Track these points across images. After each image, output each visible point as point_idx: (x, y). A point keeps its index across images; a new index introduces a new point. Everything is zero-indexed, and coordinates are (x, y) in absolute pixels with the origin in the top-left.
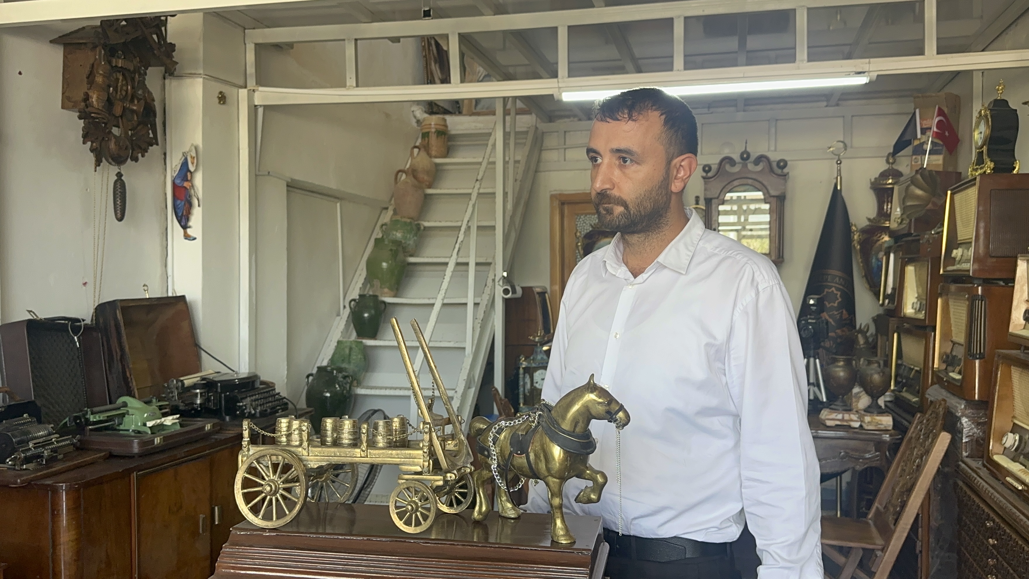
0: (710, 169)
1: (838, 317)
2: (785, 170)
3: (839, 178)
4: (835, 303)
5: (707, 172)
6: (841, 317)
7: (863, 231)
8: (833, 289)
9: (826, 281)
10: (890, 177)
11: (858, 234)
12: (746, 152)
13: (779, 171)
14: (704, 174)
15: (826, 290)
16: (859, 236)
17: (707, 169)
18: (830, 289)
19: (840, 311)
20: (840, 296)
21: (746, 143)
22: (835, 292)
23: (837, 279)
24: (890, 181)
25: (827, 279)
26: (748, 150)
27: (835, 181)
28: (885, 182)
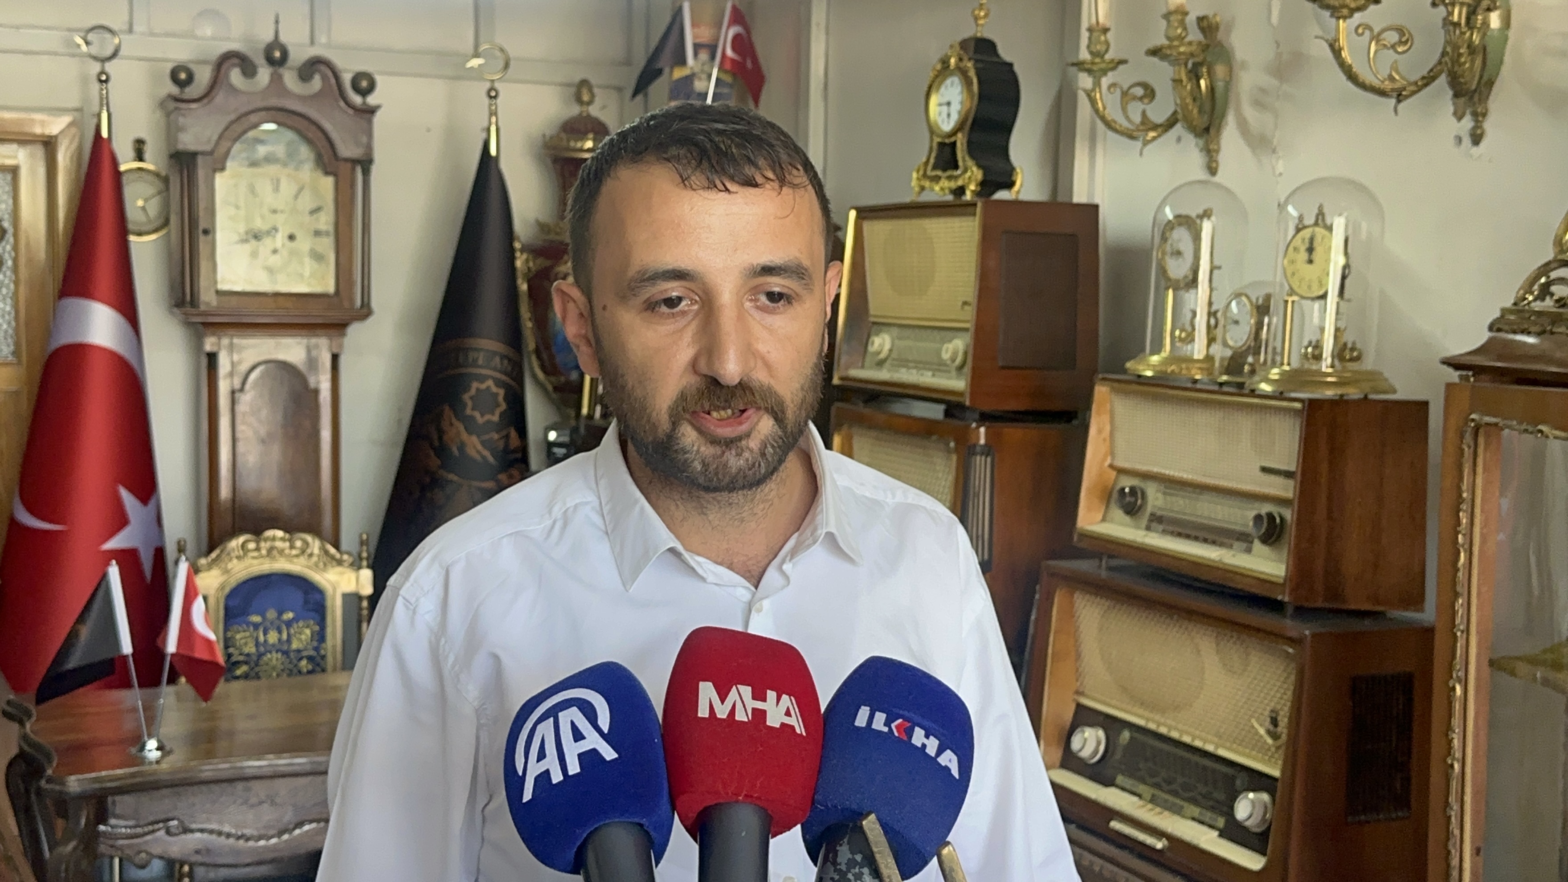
0: (190, 78)
1: (501, 444)
2: (372, 100)
3: (493, 129)
4: (493, 414)
5: (182, 84)
6: (507, 445)
7: (535, 251)
8: (490, 383)
9: (475, 364)
10: (591, 136)
11: (525, 256)
12: (276, 44)
13: (357, 99)
14: (175, 90)
15: (475, 385)
16: (527, 261)
17: (183, 76)
18: (482, 382)
19: (504, 433)
20: (505, 399)
21: (277, 22)
22: (494, 389)
23: (497, 360)
24: (589, 144)
25: (475, 360)
26: (283, 38)
27: (484, 135)
28: (579, 145)
